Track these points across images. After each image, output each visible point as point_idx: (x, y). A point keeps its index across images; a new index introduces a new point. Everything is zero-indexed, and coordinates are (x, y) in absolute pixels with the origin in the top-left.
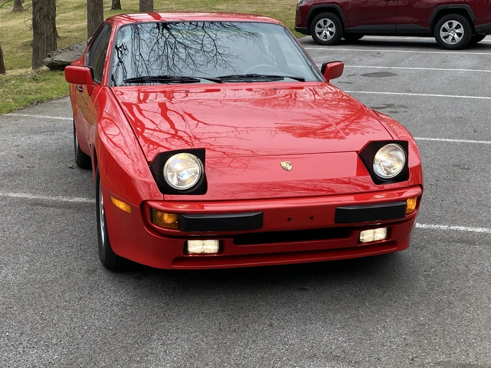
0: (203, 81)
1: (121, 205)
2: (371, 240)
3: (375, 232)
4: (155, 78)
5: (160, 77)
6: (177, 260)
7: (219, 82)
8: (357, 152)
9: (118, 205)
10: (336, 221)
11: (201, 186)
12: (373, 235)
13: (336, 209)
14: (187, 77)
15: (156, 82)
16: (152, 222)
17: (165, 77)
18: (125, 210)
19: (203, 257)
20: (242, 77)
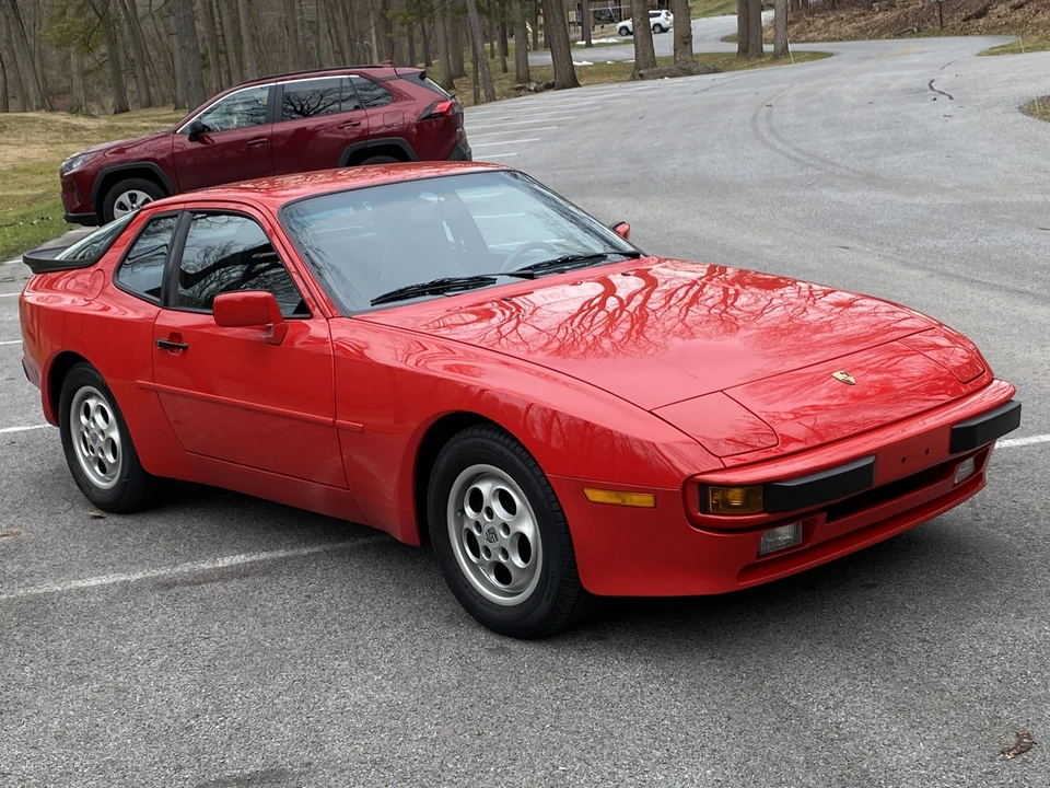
0: (501, 280)
4: (426, 286)
5: (433, 284)
7: (531, 277)
13: (953, 431)
14: (476, 278)
15: (424, 294)
16: (705, 512)
17: (442, 283)
20: (552, 264)
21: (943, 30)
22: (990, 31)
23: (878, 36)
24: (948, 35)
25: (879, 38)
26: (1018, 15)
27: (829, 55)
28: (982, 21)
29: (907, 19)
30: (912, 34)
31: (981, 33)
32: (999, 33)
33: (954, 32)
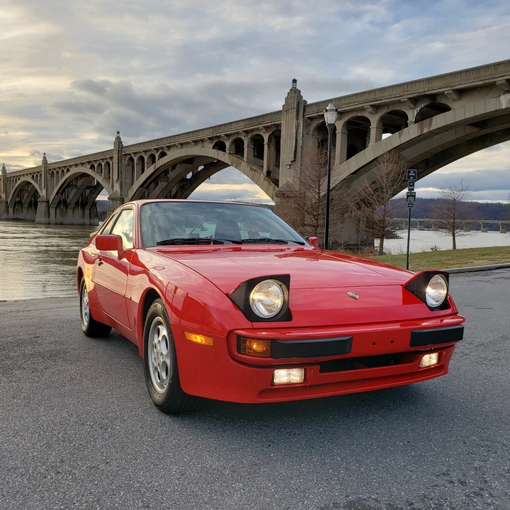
1: (199, 339)
2: (428, 365)
3: (430, 358)
4: (185, 240)
5: (189, 240)
6: (263, 392)
7: (241, 243)
8: (401, 285)
9: (194, 340)
10: (411, 346)
11: (285, 314)
12: (430, 360)
13: (412, 333)
16: (239, 352)
17: (193, 239)
18: (204, 343)
19: (289, 387)
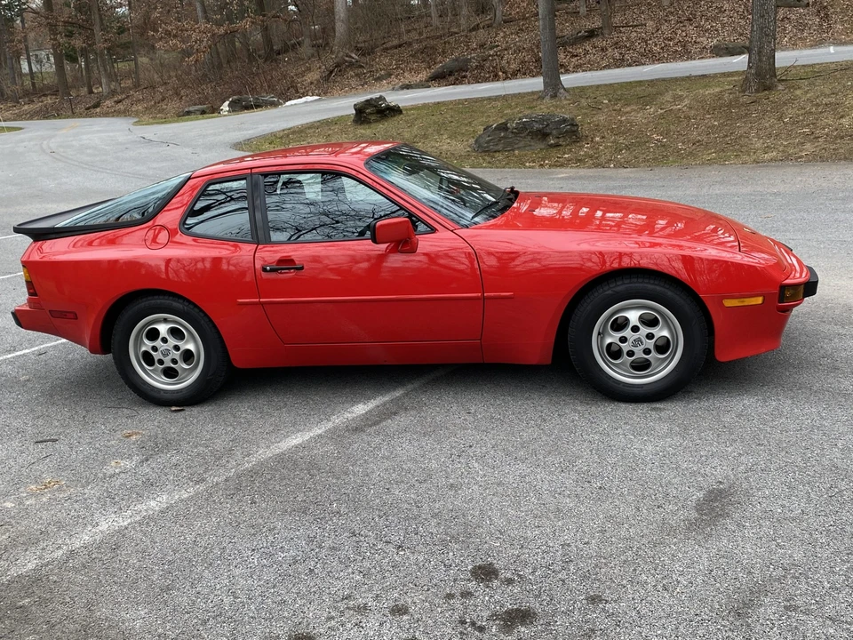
16: (781, 302)
21: (74, 115)
22: (106, 115)
23: (31, 118)
24: (79, 117)
25: (32, 119)
26: (121, 106)
27: (21, 129)
28: (98, 110)
29: (47, 109)
30: (55, 117)
31: (100, 116)
32: (113, 116)
33: (80, 116)
